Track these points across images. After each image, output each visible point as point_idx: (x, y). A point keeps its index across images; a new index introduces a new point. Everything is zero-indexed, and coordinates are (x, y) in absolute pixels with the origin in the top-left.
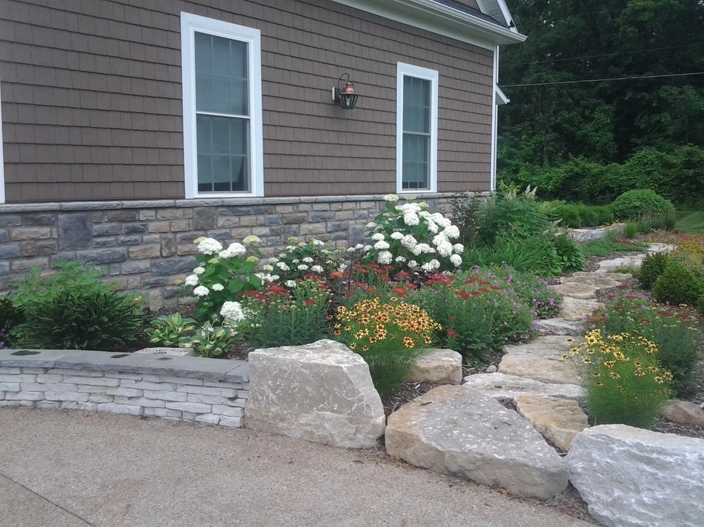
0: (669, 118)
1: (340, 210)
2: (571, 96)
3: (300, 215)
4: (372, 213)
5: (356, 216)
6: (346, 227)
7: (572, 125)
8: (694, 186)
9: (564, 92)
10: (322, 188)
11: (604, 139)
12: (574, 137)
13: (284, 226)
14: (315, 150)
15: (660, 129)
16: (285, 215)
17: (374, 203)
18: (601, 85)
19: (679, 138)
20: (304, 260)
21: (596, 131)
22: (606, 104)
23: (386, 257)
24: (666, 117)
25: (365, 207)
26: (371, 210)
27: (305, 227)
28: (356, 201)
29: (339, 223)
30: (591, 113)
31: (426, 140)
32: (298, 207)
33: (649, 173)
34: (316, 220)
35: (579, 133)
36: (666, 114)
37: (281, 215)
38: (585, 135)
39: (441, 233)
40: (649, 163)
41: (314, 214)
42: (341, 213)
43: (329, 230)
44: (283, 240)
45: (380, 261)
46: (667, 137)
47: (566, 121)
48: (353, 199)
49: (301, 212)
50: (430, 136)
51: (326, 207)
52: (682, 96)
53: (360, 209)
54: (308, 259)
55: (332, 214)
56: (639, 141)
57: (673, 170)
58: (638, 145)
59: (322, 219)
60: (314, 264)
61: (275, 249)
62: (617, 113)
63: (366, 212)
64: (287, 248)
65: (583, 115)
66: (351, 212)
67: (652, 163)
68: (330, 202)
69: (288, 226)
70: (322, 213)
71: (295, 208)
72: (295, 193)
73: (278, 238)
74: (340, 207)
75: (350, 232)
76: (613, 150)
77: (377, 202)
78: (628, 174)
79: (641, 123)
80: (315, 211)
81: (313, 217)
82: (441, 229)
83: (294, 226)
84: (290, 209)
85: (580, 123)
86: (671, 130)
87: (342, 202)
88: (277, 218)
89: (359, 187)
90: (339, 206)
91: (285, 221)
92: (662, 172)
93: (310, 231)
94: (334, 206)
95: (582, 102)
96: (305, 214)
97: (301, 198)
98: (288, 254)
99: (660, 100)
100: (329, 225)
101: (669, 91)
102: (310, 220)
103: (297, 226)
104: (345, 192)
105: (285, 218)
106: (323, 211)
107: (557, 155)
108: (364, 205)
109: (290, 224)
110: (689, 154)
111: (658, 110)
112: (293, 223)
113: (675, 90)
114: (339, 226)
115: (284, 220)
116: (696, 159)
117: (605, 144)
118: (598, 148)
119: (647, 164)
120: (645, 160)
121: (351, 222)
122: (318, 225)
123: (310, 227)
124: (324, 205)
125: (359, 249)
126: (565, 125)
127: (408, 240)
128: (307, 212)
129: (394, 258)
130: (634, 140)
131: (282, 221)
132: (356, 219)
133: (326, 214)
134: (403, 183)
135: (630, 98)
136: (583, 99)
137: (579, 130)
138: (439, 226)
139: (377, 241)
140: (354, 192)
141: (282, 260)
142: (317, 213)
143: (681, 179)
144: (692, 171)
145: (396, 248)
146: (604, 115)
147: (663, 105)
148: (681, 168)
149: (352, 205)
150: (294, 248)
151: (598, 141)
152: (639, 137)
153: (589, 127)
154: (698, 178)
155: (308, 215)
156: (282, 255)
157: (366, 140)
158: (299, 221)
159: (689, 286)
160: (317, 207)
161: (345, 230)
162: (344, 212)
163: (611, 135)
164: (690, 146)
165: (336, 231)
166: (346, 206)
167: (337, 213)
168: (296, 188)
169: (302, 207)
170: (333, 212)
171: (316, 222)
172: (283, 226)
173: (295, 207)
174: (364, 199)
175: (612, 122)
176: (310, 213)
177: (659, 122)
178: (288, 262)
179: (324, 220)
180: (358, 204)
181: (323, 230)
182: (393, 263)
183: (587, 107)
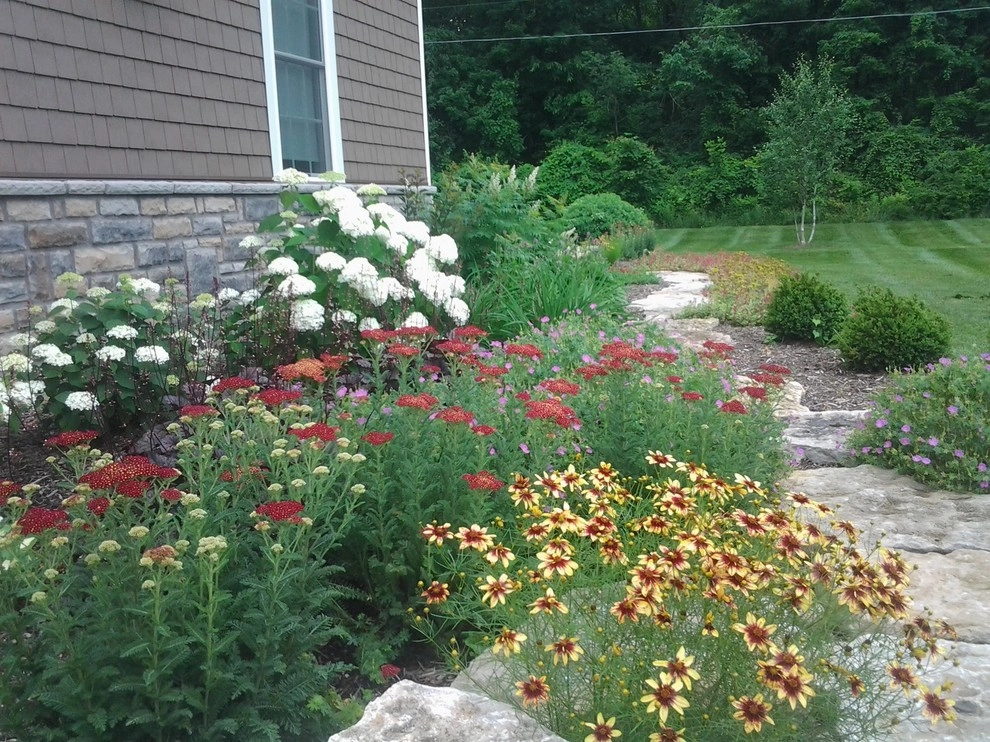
0: (591, 99)
1: (162, 215)
2: (454, 64)
3: (70, 225)
4: (230, 223)
5: (198, 229)
6: (179, 254)
7: (461, 108)
8: (636, 195)
9: (445, 58)
10: (117, 161)
11: (507, 130)
12: (465, 124)
13: (35, 254)
14: (92, 68)
15: (578, 114)
16: (33, 226)
17: (231, 201)
18: (496, 50)
19: (608, 127)
20: (110, 333)
21: (495, 117)
22: (505, 77)
23: (310, 315)
24: (587, 97)
25: (215, 208)
26: (228, 217)
27: (86, 255)
28: (195, 195)
29: (164, 244)
30: (486, 91)
31: (316, 73)
32: (63, 205)
33: (575, 178)
34: (110, 239)
35: (470, 120)
36: (585, 93)
37: (21, 226)
38: (480, 124)
39: (419, 253)
40: (575, 162)
41: (103, 222)
42: (165, 222)
43: (143, 262)
44: (33, 289)
45: (298, 324)
46: (589, 127)
47: (451, 102)
48: (189, 190)
49: (71, 218)
50: (324, 68)
51: (131, 206)
52: (608, 67)
53: (206, 213)
54: (123, 331)
55: (146, 223)
56: (553, 133)
57: (606, 173)
58: (550, 139)
59: (124, 235)
60: (140, 342)
61: (15, 314)
62: (520, 92)
63: (217, 220)
64: (55, 305)
65: (473, 93)
66: (186, 220)
67: (579, 164)
68: (139, 196)
69: (43, 253)
70: (122, 222)
71: (58, 209)
72: (54, 170)
73: (21, 284)
74: (163, 208)
75: (190, 265)
76: (519, 146)
77: (239, 200)
78: (547, 179)
79: (553, 106)
80: (107, 216)
81: (103, 232)
82: (414, 245)
83: (60, 255)
84: (43, 210)
85: (471, 106)
86: (595, 116)
87: (165, 196)
88: (12, 233)
89: (199, 164)
90: (158, 205)
91: (34, 241)
92: (591, 175)
93: (99, 264)
94: (149, 205)
95: (471, 74)
96: (82, 224)
97: (69, 182)
98: (61, 321)
99: (577, 73)
100: (142, 249)
101: (590, 59)
102: (97, 239)
103: (66, 253)
104: (169, 173)
105: (34, 232)
106: (124, 215)
107: (442, 154)
108: (213, 204)
109: (46, 247)
110: (628, 148)
111: (573, 88)
112: (55, 247)
113: (597, 58)
114: (164, 251)
115: (31, 239)
116: (637, 155)
117: (509, 137)
118: (499, 144)
119: (571, 164)
120: (569, 158)
121: (190, 243)
122: (115, 250)
123: (99, 254)
124: (125, 201)
125: (226, 302)
126: (450, 108)
127: (357, 271)
128: (86, 218)
129: (327, 315)
130: (546, 131)
131: (28, 242)
132: (199, 235)
133: (133, 225)
134: (284, 161)
135: (537, 69)
136: (474, 70)
137: (471, 116)
138: (410, 240)
139: (281, 277)
140: (187, 173)
141: (45, 338)
142: (109, 221)
143: (620, 185)
144: (633, 172)
145: (331, 291)
146: (504, 93)
147: (582, 80)
148: (619, 170)
149: (188, 204)
150: (75, 304)
151: (499, 133)
152: (552, 126)
153: (483, 112)
154: (641, 182)
155: (90, 225)
156: (45, 326)
157: (202, 59)
158: (71, 242)
159: (921, 330)
160: (111, 206)
161: (178, 260)
162: (171, 220)
163: (515, 124)
164: (628, 137)
165: (159, 263)
166: (176, 205)
167: (157, 222)
168: (54, 159)
169: (75, 206)
170: (148, 221)
171: (111, 243)
172: (30, 253)
173: (57, 205)
174: (212, 191)
175: (515, 105)
176: (96, 221)
177: (578, 104)
178: (65, 343)
179: (130, 237)
180: (200, 200)
181: (130, 262)
182: (328, 325)
183: (478, 82)
